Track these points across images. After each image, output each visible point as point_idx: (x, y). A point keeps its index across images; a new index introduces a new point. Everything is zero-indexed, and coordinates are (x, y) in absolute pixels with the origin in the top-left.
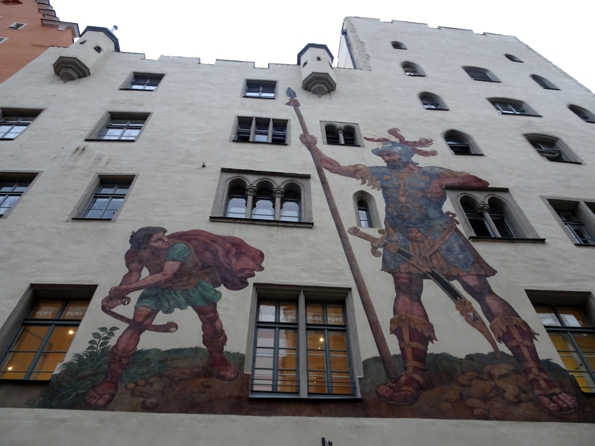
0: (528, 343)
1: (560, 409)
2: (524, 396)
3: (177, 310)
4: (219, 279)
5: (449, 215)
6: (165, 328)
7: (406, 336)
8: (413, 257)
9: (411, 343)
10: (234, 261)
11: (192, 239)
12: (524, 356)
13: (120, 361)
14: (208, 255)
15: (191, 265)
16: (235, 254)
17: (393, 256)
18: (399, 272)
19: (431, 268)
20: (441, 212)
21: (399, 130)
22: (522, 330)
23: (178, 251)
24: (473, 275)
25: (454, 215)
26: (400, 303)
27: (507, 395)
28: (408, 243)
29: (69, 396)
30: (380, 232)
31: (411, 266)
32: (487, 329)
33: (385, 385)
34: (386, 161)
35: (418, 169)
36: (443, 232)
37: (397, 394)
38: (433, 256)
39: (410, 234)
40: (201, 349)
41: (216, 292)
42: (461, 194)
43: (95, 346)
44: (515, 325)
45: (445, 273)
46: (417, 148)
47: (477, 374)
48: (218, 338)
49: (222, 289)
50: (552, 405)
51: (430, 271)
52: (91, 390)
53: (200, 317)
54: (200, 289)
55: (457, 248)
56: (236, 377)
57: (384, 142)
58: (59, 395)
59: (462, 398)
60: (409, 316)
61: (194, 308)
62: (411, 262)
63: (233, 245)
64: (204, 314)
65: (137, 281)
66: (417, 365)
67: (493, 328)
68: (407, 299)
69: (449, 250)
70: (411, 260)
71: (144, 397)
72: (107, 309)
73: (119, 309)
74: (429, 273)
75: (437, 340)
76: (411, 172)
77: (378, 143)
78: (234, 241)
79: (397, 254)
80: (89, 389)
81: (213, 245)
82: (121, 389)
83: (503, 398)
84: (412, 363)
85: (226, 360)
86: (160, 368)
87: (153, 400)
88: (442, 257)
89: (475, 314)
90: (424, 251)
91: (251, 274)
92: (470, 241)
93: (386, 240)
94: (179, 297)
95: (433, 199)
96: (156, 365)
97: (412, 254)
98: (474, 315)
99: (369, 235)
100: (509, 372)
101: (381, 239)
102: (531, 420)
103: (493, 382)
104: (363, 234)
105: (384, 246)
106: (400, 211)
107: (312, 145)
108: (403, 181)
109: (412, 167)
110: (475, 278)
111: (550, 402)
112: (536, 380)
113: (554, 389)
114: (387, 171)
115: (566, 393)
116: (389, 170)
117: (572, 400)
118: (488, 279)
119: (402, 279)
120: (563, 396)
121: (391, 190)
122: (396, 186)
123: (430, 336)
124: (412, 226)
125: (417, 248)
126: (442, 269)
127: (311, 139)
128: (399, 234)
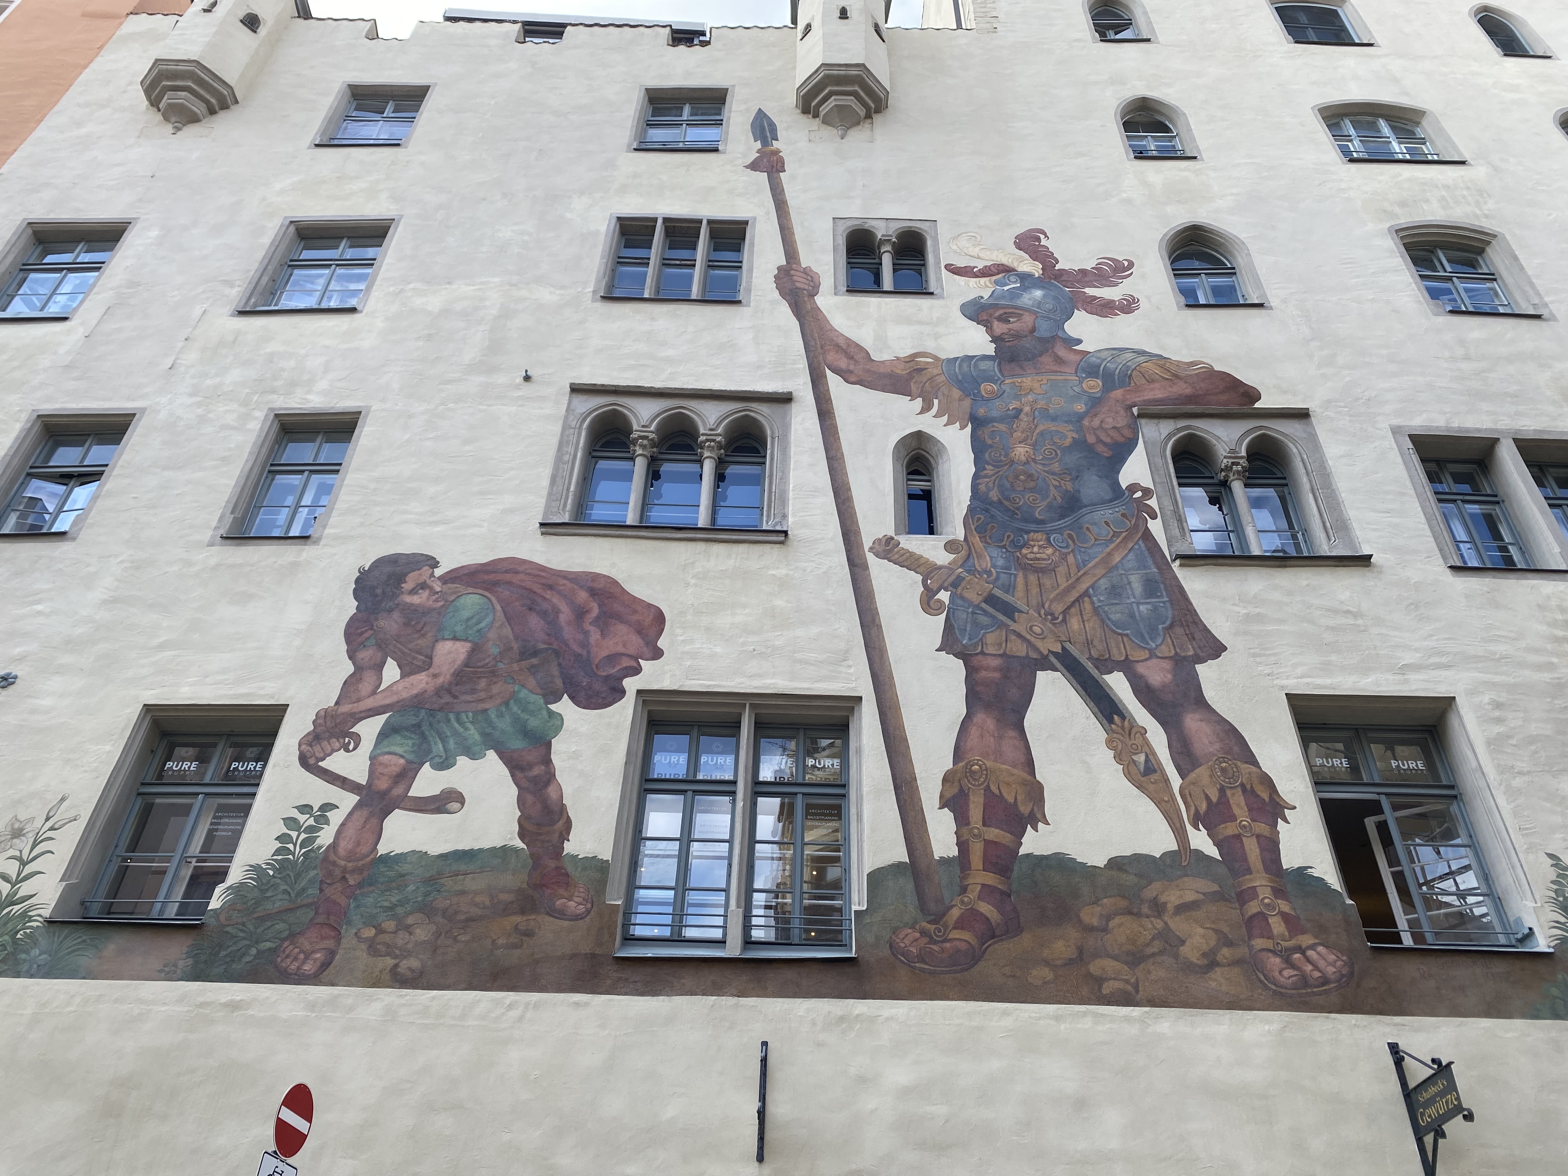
0: (1262, 828)
1: (1304, 981)
2: (1225, 953)
3: (462, 761)
4: (559, 683)
5: (1134, 492)
6: (437, 805)
7: (976, 813)
8: (1020, 612)
9: (984, 829)
10: (595, 635)
11: (496, 583)
12: (1246, 860)
13: (344, 878)
14: (535, 622)
15: (495, 651)
16: (598, 618)
17: (973, 613)
18: (982, 653)
19: (1061, 642)
20: (1116, 484)
21: (1046, 236)
22: (1258, 796)
23: (466, 614)
24: (1165, 658)
25: (1147, 493)
26: (974, 732)
27: (1185, 950)
28: (1015, 576)
29: (244, 955)
30: (950, 546)
31: (1013, 637)
32: (1172, 796)
33: (912, 927)
34: (995, 340)
35: (1077, 358)
36: (1111, 541)
37: (935, 947)
38: (1073, 610)
39: (1024, 551)
40: (516, 851)
41: (551, 714)
42: (1180, 429)
43: (291, 846)
44: (1243, 786)
45: (1095, 654)
46: (1088, 291)
47: (1124, 903)
48: (553, 823)
49: (565, 707)
50: (1287, 973)
51: (1058, 649)
52: (286, 944)
53: (513, 776)
54: (515, 709)
55: (1137, 586)
56: (588, 912)
57: (999, 276)
58: (223, 953)
59: (1081, 957)
60: (989, 764)
61: (501, 755)
62: (1014, 626)
63: (593, 593)
64: (522, 769)
65: (374, 693)
66: (990, 883)
67: (1187, 792)
68: (990, 724)
69: (1116, 592)
70: (1015, 621)
71: (396, 957)
72: (312, 761)
73: (337, 762)
74: (1055, 654)
75: (1047, 823)
76: (1055, 368)
77: (983, 280)
78: (596, 585)
79: (984, 605)
80: (284, 940)
81: (548, 597)
82: (350, 939)
83: (1176, 956)
84: (980, 878)
85: (567, 875)
86: (426, 895)
87: (414, 963)
88: (1096, 611)
89: (1151, 757)
90: (1052, 596)
91: (631, 667)
92: (1175, 566)
93: (960, 570)
94: (466, 729)
95: (1100, 448)
96: (418, 888)
97: (1020, 604)
98: (1147, 760)
99: (921, 557)
100: (1201, 897)
101: (950, 568)
102: (1232, 1005)
103: (1159, 921)
104: (908, 554)
105: (955, 585)
106: (1008, 485)
107: (806, 299)
108: (1030, 398)
109: (1062, 352)
110: (1167, 665)
111: (1284, 966)
112: (1262, 916)
113: (1300, 937)
114: (994, 370)
115: (1327, 947)
116: (999, 364)
117: (1335, 962)
118: (1199, 668)
119: (985, 670)
120: (1319, 954)
121: (993, 426)
122: (1009, 412)
123: (1032, 814)
124: (1033, 527)
125: (1035, 590)
126: (1089, 643)
127: (804, 281)
128: (995, 552)
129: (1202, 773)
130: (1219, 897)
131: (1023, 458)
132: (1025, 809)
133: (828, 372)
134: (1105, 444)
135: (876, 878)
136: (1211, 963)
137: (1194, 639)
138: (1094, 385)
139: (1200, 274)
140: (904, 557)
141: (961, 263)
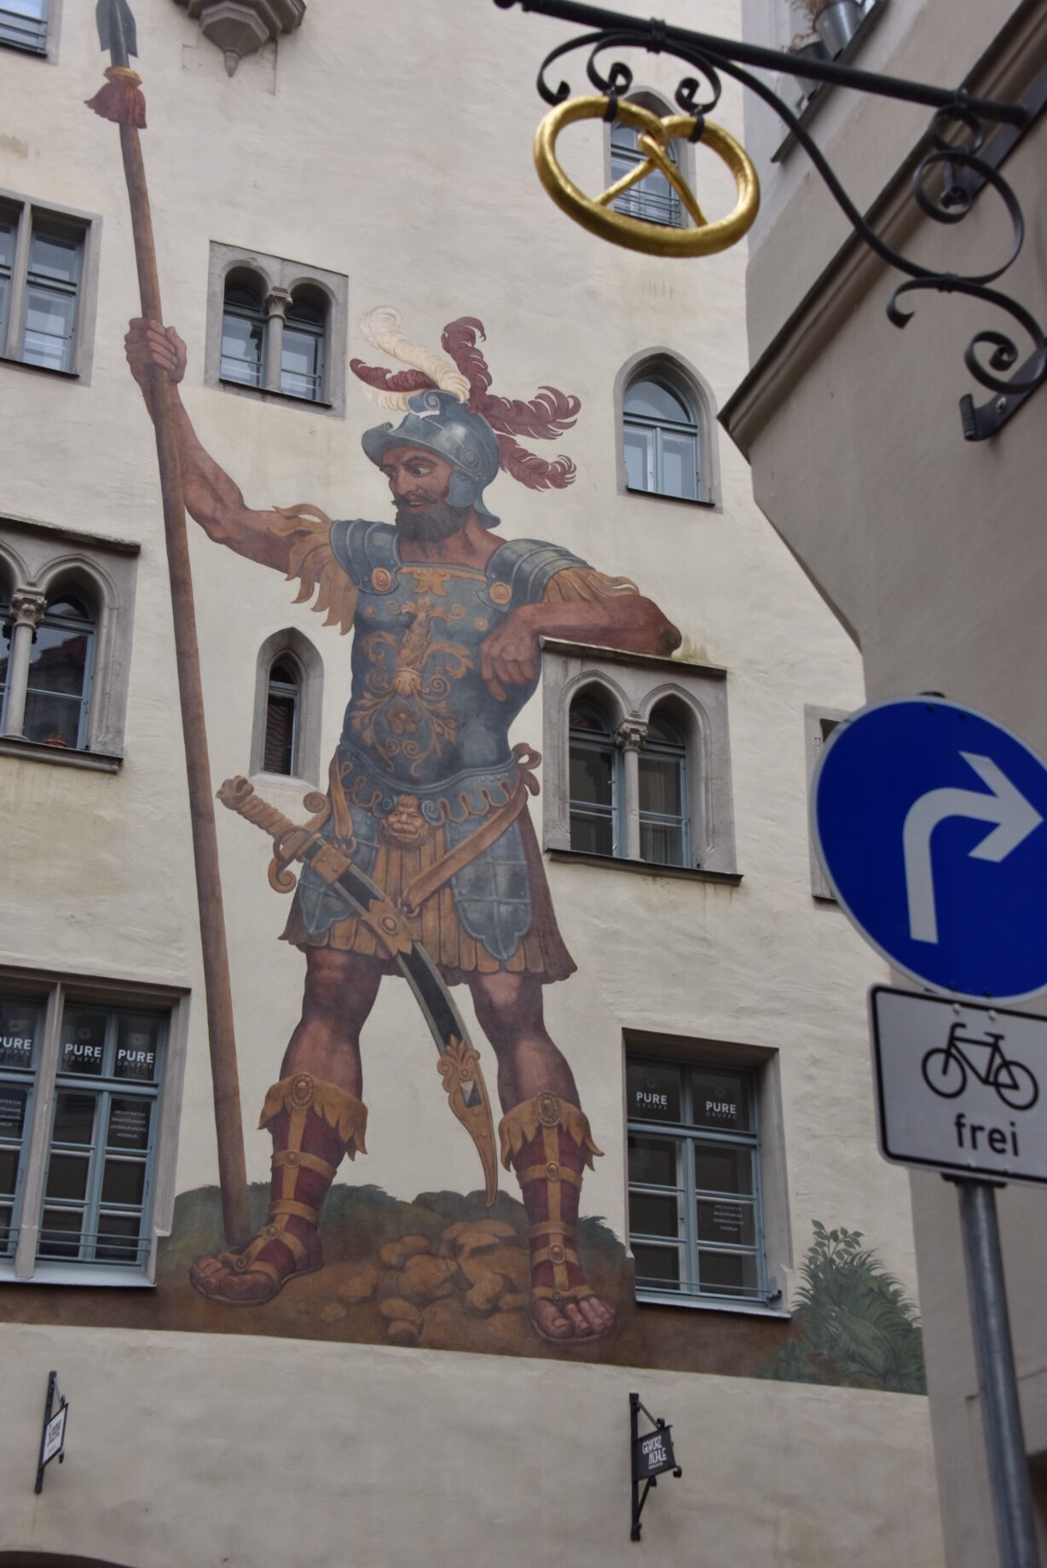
0: (568, 1173)
1: (572, 1331)
2: (508, 1299)
5: (521, 756)
7: (295, 1135)
8: (376, 898)
9: (302, 1154)
12: (546, 1206)
17: (326, 894)
18: (328, 947)
19: (413, 941)
20: (503, 741)
21: (483, 335)
22: (572, 1139)
24: (513, 973)
25: (535, 758)
26: (306, 1042)
27: (472, 1294)
28: (377, 850)
30: (311, 801)
31: (363, 930)
32: (490, 1130)
33: (215, 1257)
34: (400, 500)
35: (492, 547)
36: (485, 817)
37: (236, 1279)
38: (432, 903)
39: (392, 819)
42: (585, 675)
44: (560, 1126)
45: (445, 961)
46: (520, 440)
47: (422, 1242)
50: (561, 1322)
51: (408, 950)
55: (502, 881)
57: (417, 393)
59: (375, 1295)
60: (317, 1081)
62: (366, 916)
67: (506, 1128)
68: (325, 1034)
69: (479, 885)
70: (368, 910)
74: (403, 956)
75: (364, 1152)
76: (462, 559)
77: (397, 397)
79: (338, 885)
83: (462, 1301)
84: (291, 1207)
88: (455, 906)
89: (479, 1086)
92: (545, 858)
93: (318, 835)
95: (494, 688)
97: (378, 889)
98: (475, 1090)
99: (275, 812)
100: (498, 1241)
101: (306, 831)
102: (502, 1351)
103: (453, 1263)
104: (261, 806)
105: (309, 854)
106: (385, 723)
107: (166, 386)
108: (427, 600)
109: (473, 533)
110: (514, 981)
111: (557, 1315)
112: (548, 1265)
113: (578, 1288)
114: (391, 550)
115: (599, 1298)
116: (399, 541)
117: (603, 1314)
118: (547, 989)
119: (329, 968)
120: (590, 1305)
121: (380, 636)
122: (401, 618)
123: (351, 1140)
124: (405, 787)
125: (395, 872)
126: (441, 946)
127: (165, 352)
128: (359, 816)
129: (524, 1109)
130: (514, 1242)
131: (408, 689)
132: (345, 1135)
133: (188, 518)
134: (501, 683)
135: (185, 1203)
136: (494, 1308)
137: (547, 953)
138: (502, 593)
139: (655, 427)
140: (257, 810)
141: (372, 361)
